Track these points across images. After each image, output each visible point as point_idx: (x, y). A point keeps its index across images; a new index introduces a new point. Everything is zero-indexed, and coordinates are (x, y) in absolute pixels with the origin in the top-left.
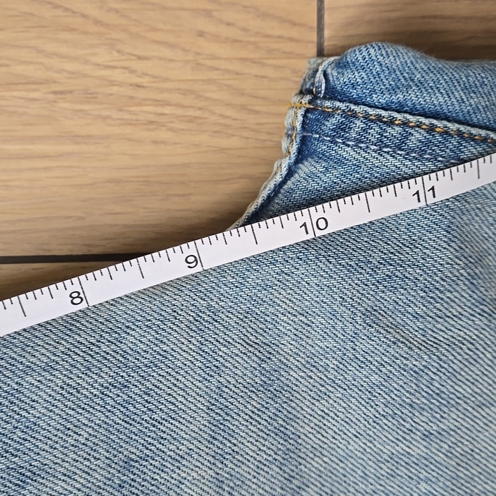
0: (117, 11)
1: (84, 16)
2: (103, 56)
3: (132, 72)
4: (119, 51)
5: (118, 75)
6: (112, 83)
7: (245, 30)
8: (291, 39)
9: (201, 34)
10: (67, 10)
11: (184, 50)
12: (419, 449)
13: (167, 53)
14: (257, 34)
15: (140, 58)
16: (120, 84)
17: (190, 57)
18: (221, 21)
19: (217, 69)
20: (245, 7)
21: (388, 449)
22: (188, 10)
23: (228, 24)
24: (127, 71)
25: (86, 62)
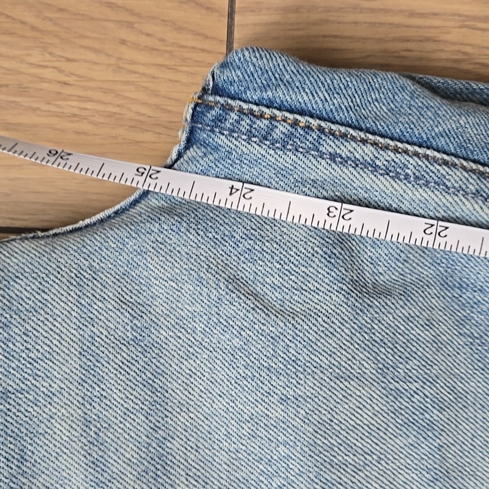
0: (51, 20)
1: (23, 23)
2: (36, 57)
3: (61, 71)
4: (50, 54)
5: (48, 73)
6: (43, 80)
7: (162, 40)
8: (203, 50)
9: (123, 42)
10: (8, 17)
11: (108, 55)
12: (277, 412)
13: (92, 56)
14: (173, 44)
15: (68, 60)
16: (50, 81)
17: (113, 61)
18: (141, 32)
19: (135, 73)
20: (163, 21)
21: (248, 410)
22: (113, 21)
23: (148, 35)
24: (56, 71)
25: (22, 61)
